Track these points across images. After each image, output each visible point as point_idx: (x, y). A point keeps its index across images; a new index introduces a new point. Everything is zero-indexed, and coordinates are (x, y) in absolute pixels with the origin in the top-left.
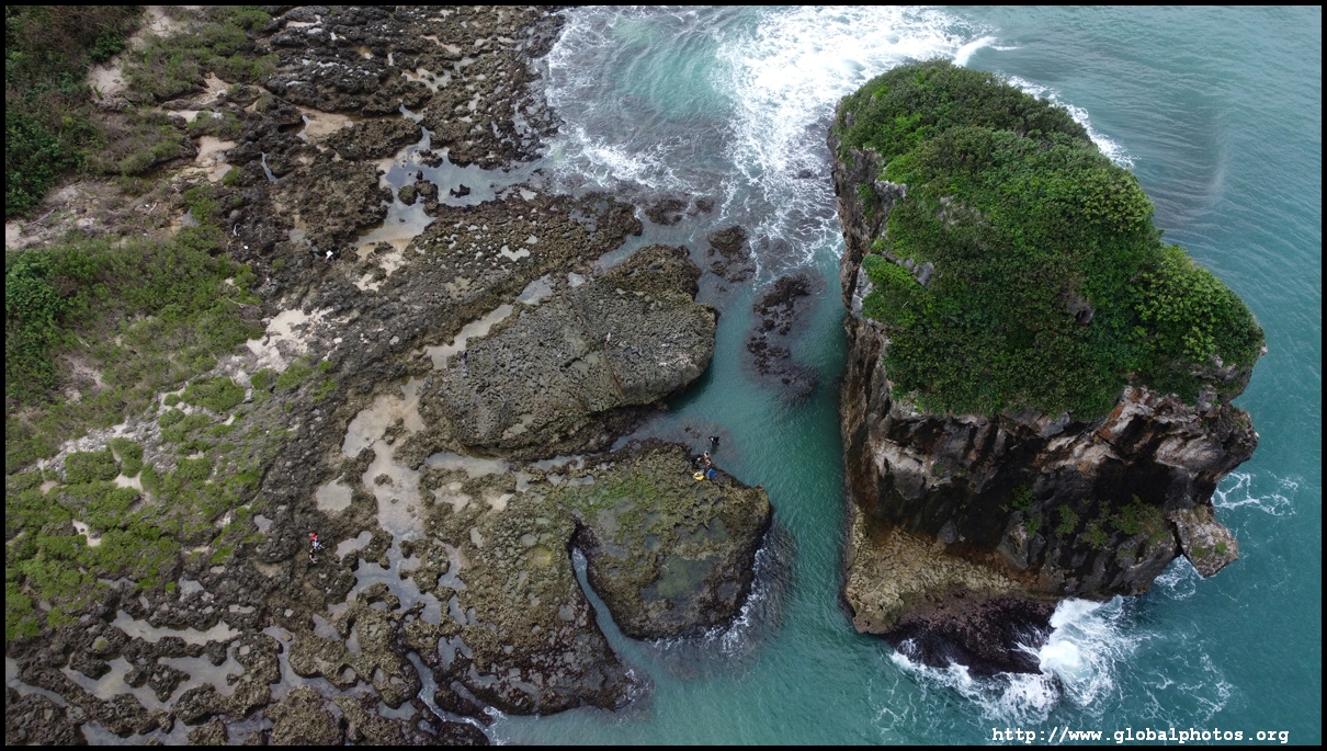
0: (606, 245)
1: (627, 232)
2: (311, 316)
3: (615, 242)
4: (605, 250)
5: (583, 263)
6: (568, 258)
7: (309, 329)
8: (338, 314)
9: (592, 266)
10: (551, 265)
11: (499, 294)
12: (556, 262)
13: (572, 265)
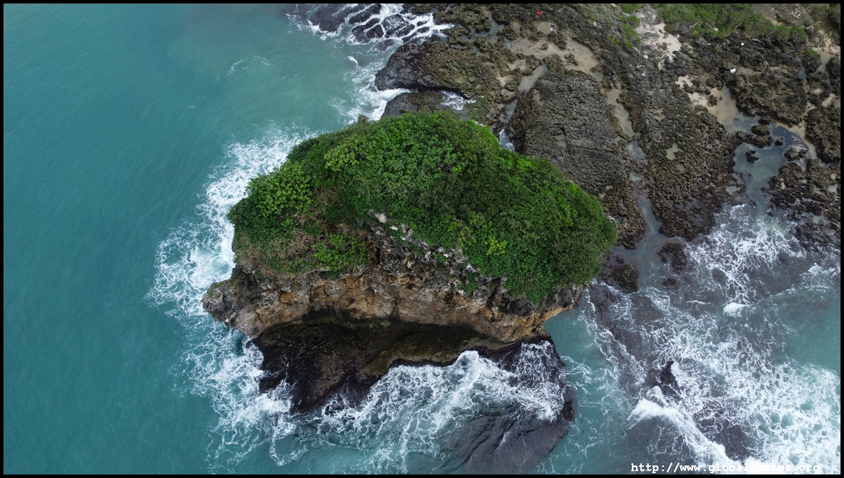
0: (658, 205)
1: (665, 222)
2: (671, 53)
3: (659, 212)
4: (654, 203)
5: (648, 186)
6: (655, 179)
7: (661, 49)
8: (666, 62)
9: (644, 191)
10: (653, 166)
11: (641, 132)
12: (654, 170)
13: (649, 179)
